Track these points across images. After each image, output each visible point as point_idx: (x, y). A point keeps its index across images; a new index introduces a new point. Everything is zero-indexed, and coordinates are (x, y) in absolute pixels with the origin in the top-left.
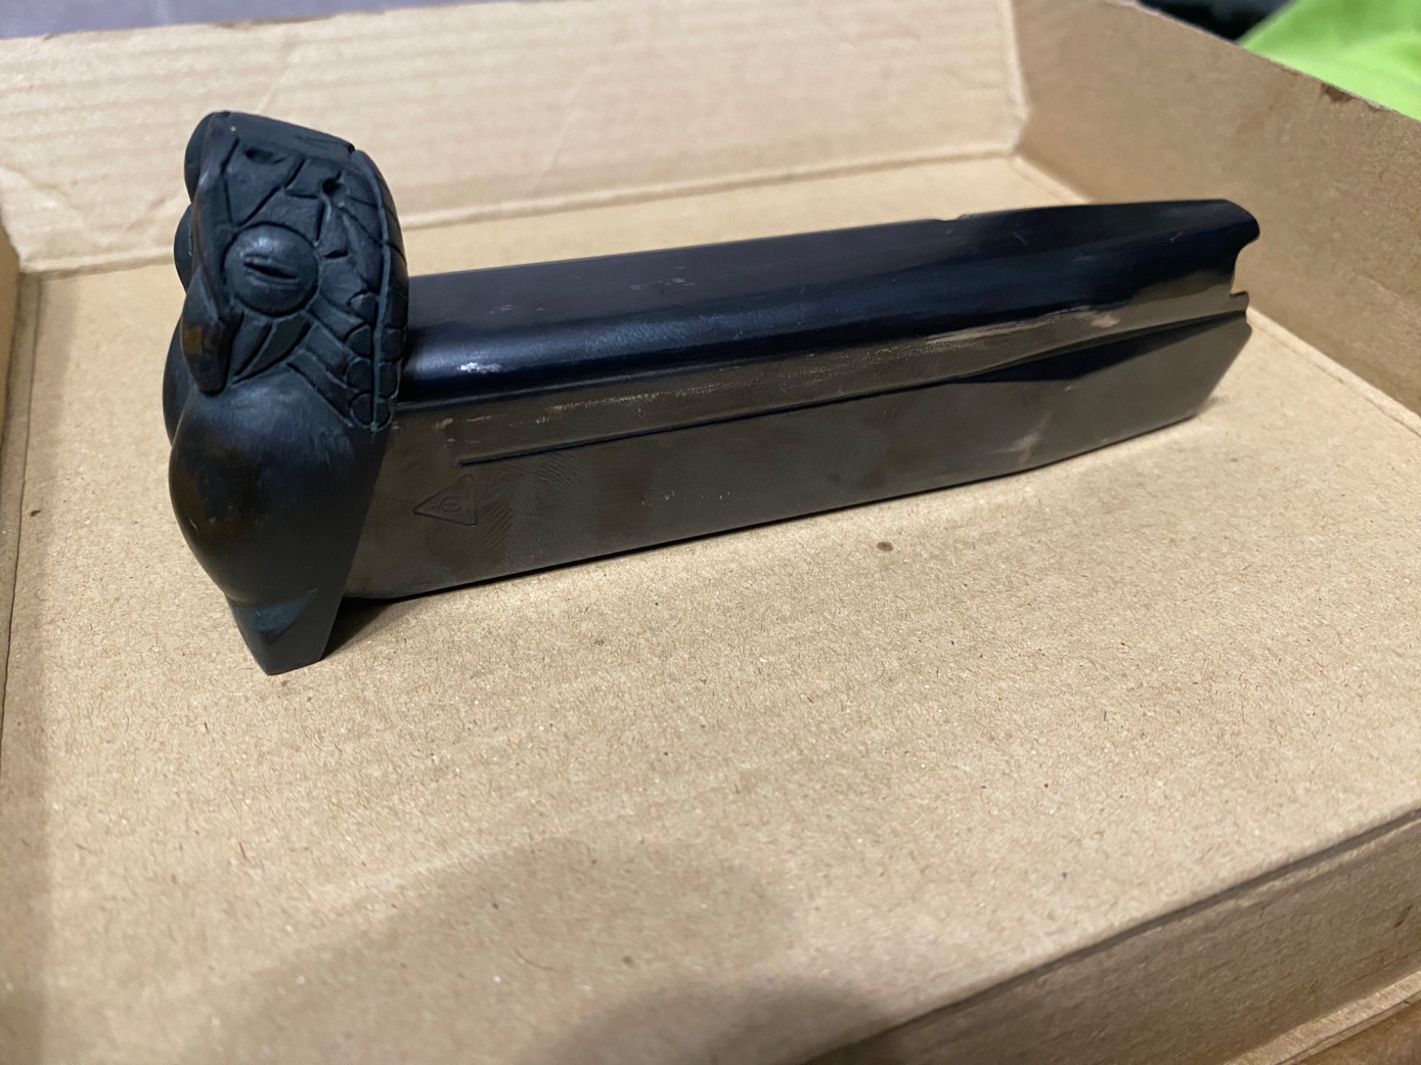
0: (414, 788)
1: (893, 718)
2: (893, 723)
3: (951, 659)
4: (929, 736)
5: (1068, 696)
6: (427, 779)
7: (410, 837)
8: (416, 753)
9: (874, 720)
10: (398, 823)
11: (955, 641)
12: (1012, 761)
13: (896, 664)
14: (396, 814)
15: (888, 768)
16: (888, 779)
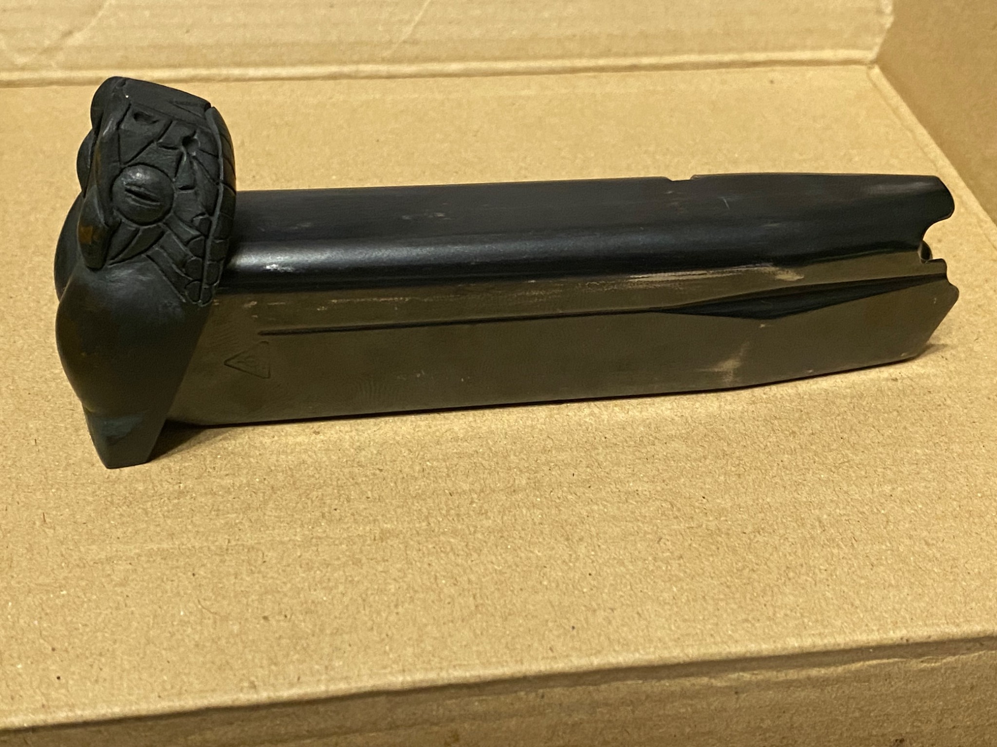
0: (162, 500)
1: (504, 514)
2: (502, 517)
3: (567, 485)
4: (523, 529)
5: (640, 524)
6: (172, 497)
7: (152, 528)
8: (170, 480)
9: (489, 514)
10: (146, 519)
11: (576, 473)
12: (574, 556)
13: (524, 482)
14: (147, 514)
15: (484, 544)
16: (481, 551)
